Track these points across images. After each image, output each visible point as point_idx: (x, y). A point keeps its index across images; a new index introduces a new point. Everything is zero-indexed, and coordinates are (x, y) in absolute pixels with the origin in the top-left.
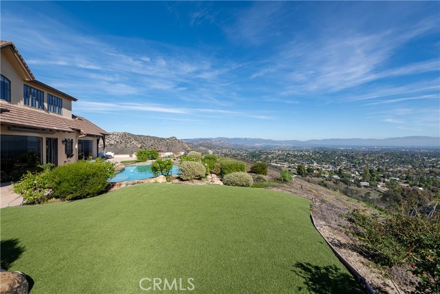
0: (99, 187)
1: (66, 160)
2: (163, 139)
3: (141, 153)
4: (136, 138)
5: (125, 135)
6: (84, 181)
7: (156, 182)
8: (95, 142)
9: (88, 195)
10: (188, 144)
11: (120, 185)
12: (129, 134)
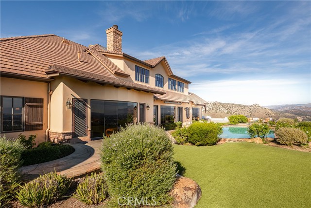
0: (214, 140)
1: (186, 120)
2: (246, 106)
3: (233, 117)
4: (224, 105)
5: (215, 103)
6: (205, 135)
7: (253, 142)
8: (201, 109)
9: (207, 144)
10: (271, 110)
11: (225, 140)
12: (219, 103)
